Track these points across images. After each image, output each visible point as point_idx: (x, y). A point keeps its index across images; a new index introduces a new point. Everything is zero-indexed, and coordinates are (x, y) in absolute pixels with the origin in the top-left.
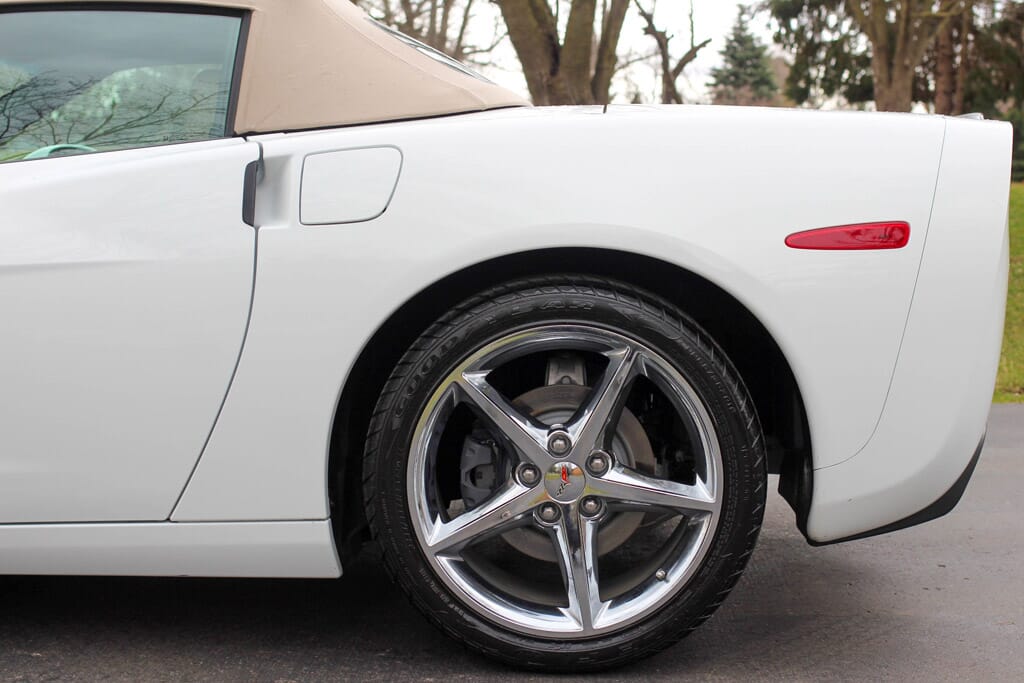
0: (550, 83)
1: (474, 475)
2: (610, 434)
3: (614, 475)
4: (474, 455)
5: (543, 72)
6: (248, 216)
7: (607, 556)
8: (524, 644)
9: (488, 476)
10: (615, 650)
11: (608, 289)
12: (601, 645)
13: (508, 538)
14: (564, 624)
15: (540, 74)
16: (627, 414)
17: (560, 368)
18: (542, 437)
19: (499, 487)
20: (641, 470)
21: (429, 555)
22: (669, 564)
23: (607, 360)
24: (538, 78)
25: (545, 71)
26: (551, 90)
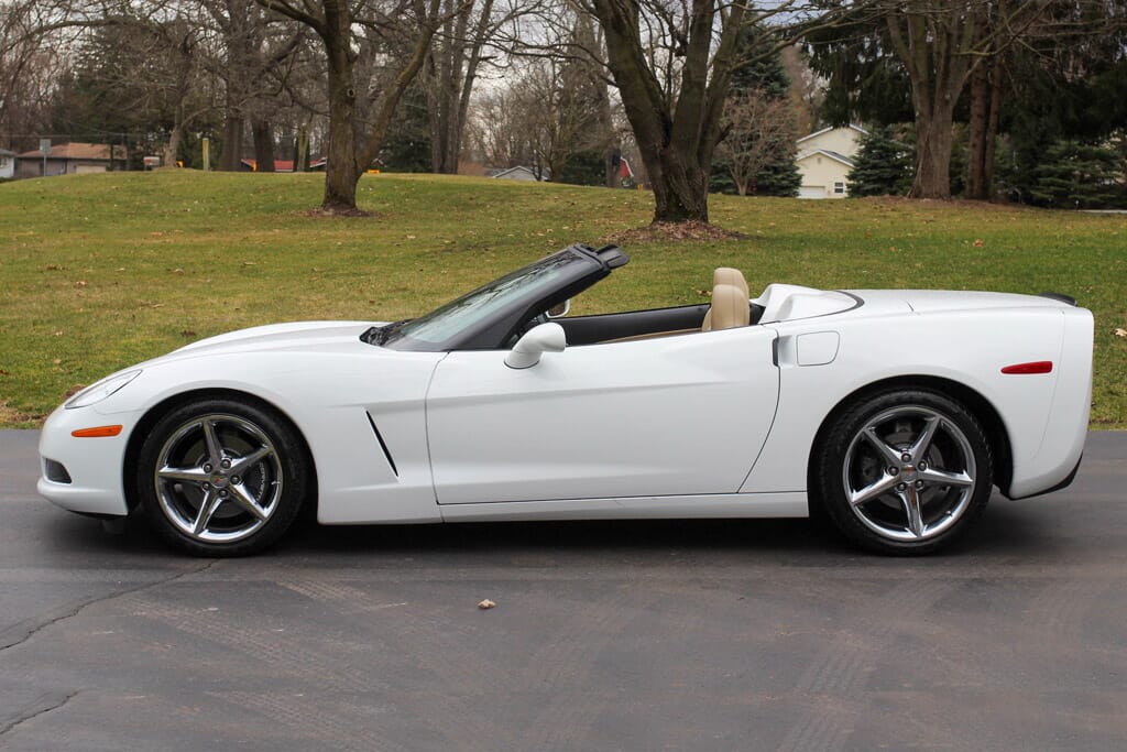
0: (663, 154)
1: (868, 472)
2: (926, 455)
3: (928, 471)
4: (868, 463)
6: (776, 363)
7: (927, 504)
8: (892, 543)
9: (873, 472)
10: (931, 545)
11: (927, 391)
12: (925, 543)
13: (882, 499)
14: (909, 535)
15: (655, 146)
16: (933, 446)
17: (901, 425)
18: (898, 455)
19: (880, 476)
20: (938, 468)
21: (852, 506)
22: (953, 508)
23: (926, 422)
24: (653, 149)
25: (658, 143)
26: (663, 159)
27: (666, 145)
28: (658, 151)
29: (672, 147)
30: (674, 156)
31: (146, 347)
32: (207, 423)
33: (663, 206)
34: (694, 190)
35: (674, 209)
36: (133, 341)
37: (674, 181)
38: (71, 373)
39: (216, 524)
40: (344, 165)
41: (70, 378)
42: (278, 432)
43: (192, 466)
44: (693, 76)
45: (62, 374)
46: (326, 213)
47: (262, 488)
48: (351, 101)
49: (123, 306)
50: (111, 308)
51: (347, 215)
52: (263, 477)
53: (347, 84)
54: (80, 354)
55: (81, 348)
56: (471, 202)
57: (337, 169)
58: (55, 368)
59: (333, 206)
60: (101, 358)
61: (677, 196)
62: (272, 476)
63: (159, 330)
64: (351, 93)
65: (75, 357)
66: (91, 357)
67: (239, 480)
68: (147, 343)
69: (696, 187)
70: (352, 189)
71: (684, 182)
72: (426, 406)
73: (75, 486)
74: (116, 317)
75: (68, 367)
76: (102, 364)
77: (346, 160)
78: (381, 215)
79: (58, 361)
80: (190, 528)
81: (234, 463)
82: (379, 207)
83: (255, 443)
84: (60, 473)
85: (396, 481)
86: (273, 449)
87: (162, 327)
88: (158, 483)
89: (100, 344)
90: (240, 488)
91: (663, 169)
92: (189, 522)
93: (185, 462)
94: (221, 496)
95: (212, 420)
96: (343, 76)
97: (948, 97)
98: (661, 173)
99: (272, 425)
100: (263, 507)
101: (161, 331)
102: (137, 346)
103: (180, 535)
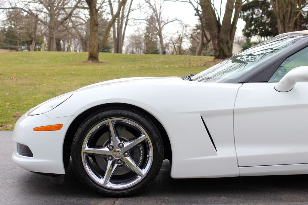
0: (218, 35)
5: (216, 32)
15: (215, 33)
24: (214, 33)
25: (216, 31)
26: (218, 37)
27: (219, 32)
28: (216, 34)
29: (221, 32)
30: (222, 36)
31: (43, 99)
32: (110, 122)
33: (217, 54)
34: (228, 48)
35: (222, 55)
36: (37, 96)
37: (222, 45)
38: (14, 108)
39: (115, 179)
40: (95, 46)
41: (14, 110)
42: (151, 128)
43: (101, 147)
44: (229, 7)
45: (10, 109)
46: (89, 62)
47: (141, 158)
48: (97, 25)
49: (31, 85)
50: (26, 85)
51: (96, 62)
52: (142, 152)
53: (96, 19)
54: (16, 101)
55: (17, 99)
56: (135, 59)
57: (93, 47)
58: (7, 107)
59: (91, 60)
60: (26, 102)
61: (223, 50)
62: (146, 152)
63: (48, 93)
64: (97, 22)
65: (15, 102)
66: (21, 102)
67: (128, 154)
68: (44, 97)
69: (229, 47)
70: (97, 54)
71: (225, 45)
72: (233, 112)
73: (36, 158)
74: (29, 88)
75: (12, 106)
76: (26, 105)
77: (96, 45)
78: (107, 63)
79: (8, 104)
80: (101, 181)
81: (126, 145)
82: (105, 61)
83: (137, 134)
84: (26, 151)
85: (216, 154)
86: (147, 137)
87: (48, 92)
88: (83, 157)
89: (24, 98)
90: (129, 159)
91: (218, 41)
92: (100, 178)
93: (97, 144)
94: (118, 163)
95: (113, 121)
96: (95, 16)
97: (290, 25)
98: (217, 42)
99: (147, 123)
100: (142, 169)
101: (47, 93)
102: (39, 98)
103: (96, 185)
